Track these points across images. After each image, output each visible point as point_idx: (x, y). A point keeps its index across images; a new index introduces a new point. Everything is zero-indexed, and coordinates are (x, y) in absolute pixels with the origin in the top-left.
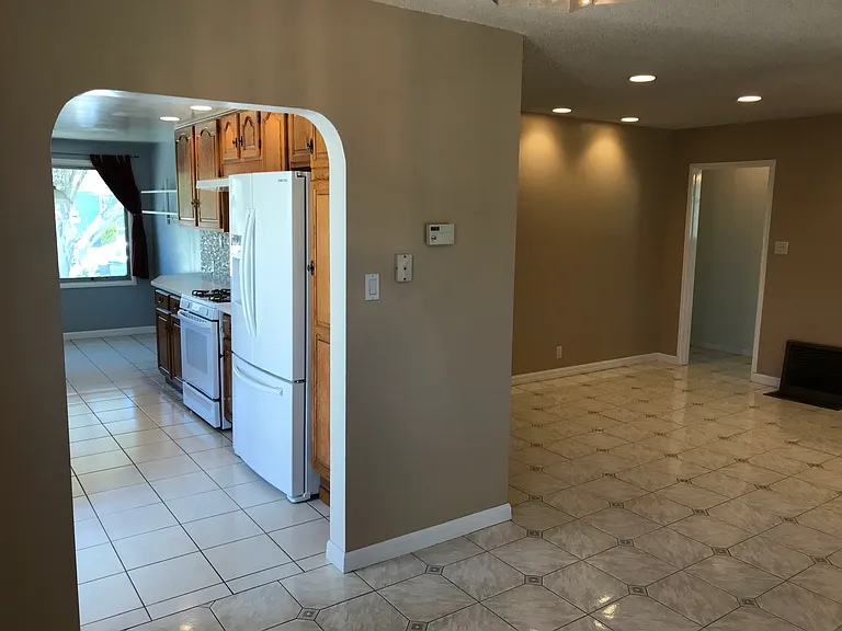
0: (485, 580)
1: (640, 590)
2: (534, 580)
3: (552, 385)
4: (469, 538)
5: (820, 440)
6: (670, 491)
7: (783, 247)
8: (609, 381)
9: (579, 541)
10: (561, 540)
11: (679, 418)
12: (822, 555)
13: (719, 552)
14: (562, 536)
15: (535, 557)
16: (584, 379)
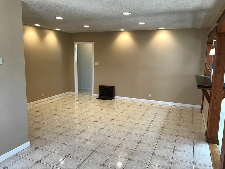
0: (22, 166)
1: (68, 156)
2: (38, 162)
3: (41, 104)
4: (17, 155)
5: (107, 108)
6: (75, 127)
7: (97, 63)
8: (57, 101)
9: (51, 147)
10: (46, 148)
11: (76, 108)
12: (109, 135)
13: (87, 140)
14: (46, 147)
15: (38, 155)
16: (50, 101)
